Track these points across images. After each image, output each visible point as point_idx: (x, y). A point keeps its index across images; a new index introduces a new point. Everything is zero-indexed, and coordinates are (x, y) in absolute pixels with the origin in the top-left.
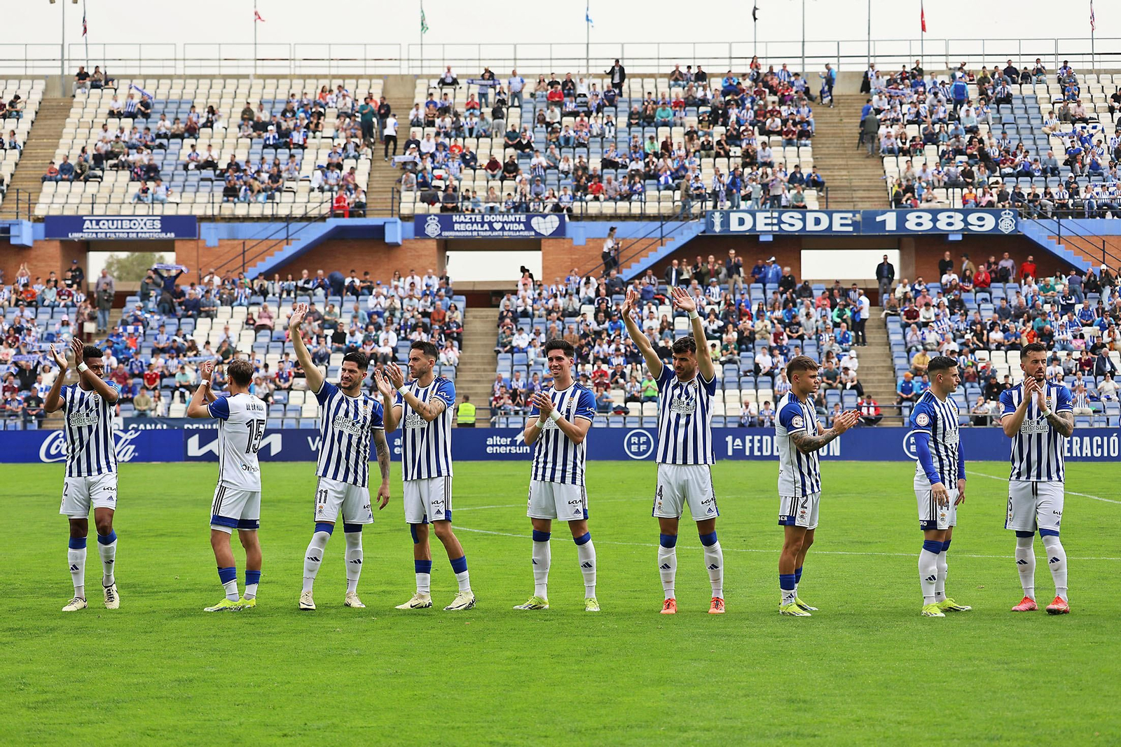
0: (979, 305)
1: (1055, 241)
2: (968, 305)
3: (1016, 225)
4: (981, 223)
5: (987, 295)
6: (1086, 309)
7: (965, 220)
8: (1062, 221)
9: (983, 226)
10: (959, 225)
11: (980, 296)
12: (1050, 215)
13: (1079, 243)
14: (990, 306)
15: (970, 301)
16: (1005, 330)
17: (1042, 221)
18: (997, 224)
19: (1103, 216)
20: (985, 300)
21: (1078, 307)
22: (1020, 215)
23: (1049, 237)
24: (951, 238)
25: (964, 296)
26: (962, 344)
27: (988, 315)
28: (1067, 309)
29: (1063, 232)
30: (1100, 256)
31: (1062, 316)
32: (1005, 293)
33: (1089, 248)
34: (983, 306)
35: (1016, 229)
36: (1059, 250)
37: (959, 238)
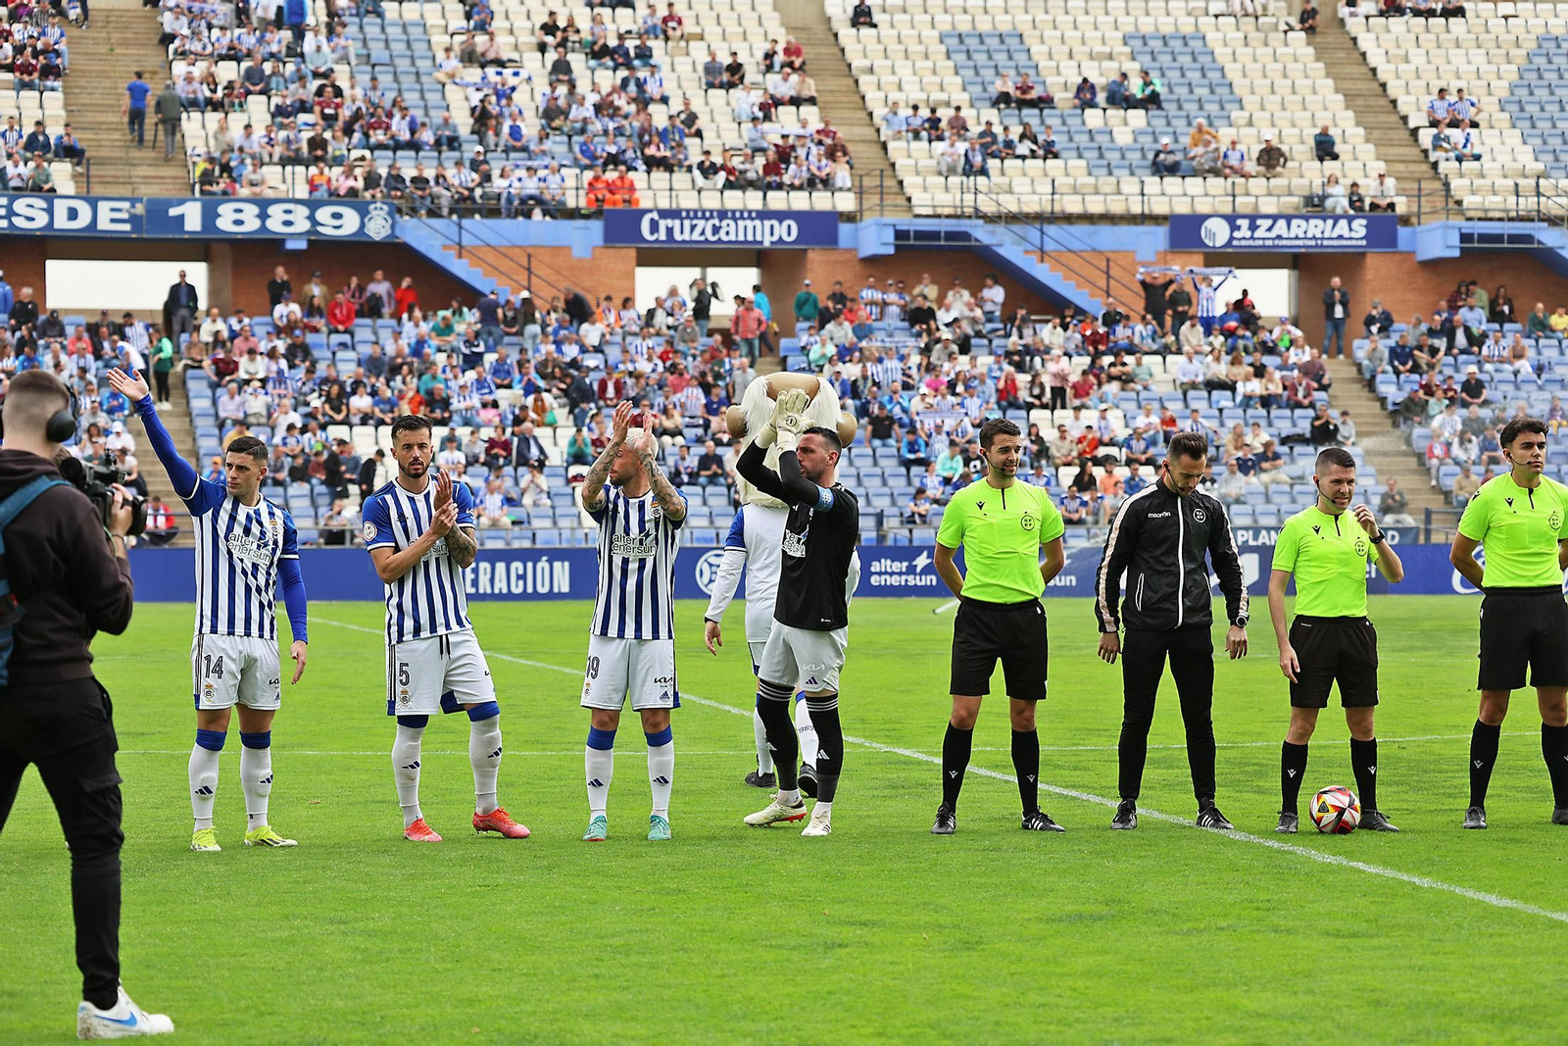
0: (334, 353)
1: (453, 253)
2: (316, 353)
3: (393, 227)
4: (337, 223)
5: (346, 338)
6: (501, 361)
7: (311, 218)
8: (465, 222)
9: (339, 227)
10: (303, 225)
11: (336, 339)
12: (445, 211)
13: (491, 257)
14: (351, 355)
15: (319, 346)
16: (374, 393)
17: (435, 222)
18: (363, 225)
19: (528, 215)
20: (343, 345)
21: (490, 358)
22: (399, 211)
23: (445, 247)
24: (291, 245)
25: (310, 338)
26: (307, 416)
27: (347, 369)
28: (472, 361)
29: (467, 240)
30: (523, 278)
31: (463, 372)
32: (375, 333)
33: (505, 265)
34: (340, 355)
35: (392, 235)
36: (460, 268)
37: (302, 245)
